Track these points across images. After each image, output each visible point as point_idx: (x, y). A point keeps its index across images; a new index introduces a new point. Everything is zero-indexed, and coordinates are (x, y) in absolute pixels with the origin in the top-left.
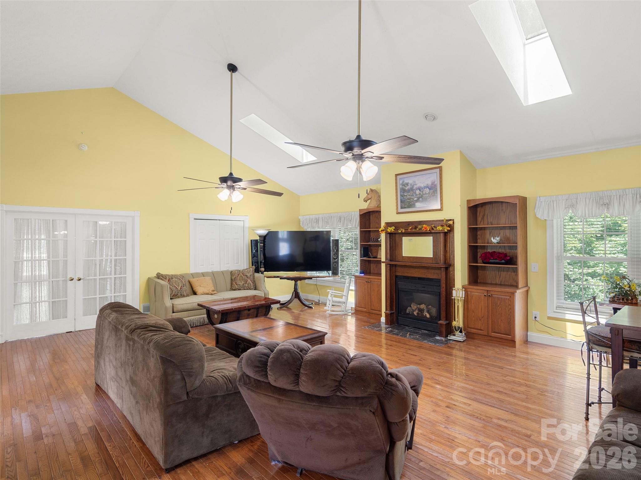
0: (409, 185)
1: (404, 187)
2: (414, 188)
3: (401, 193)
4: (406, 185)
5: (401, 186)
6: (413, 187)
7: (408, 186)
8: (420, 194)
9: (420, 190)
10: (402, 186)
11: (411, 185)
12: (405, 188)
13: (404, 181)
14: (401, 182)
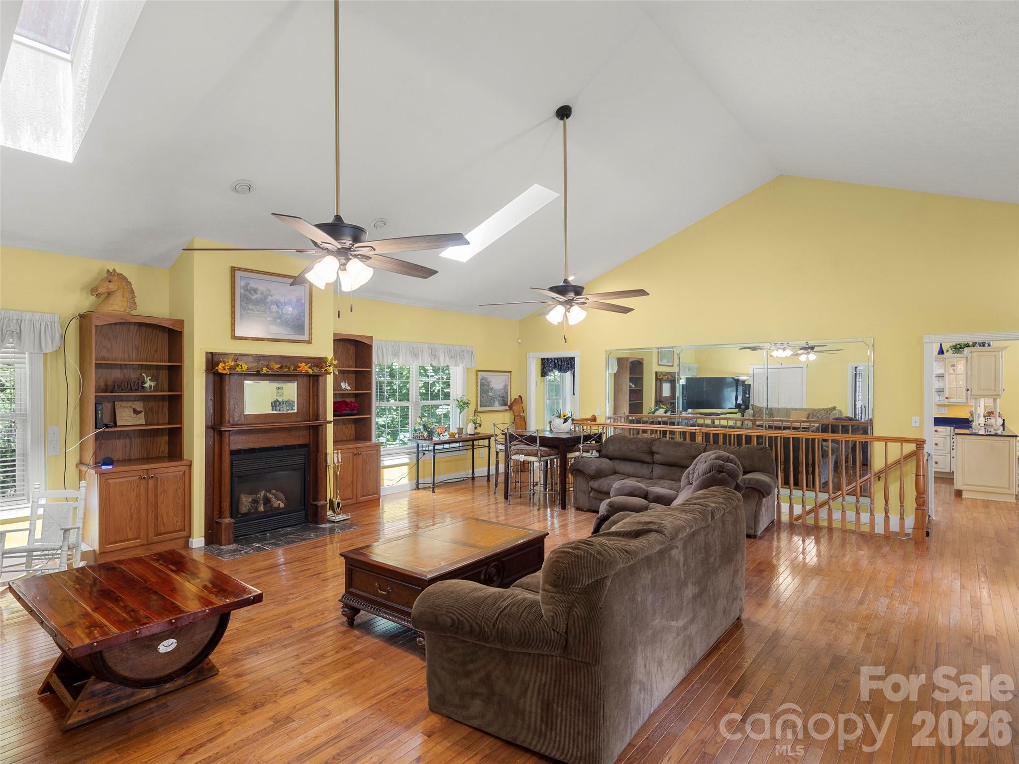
0: (258, 292)
1: (248, 293)
2: (268, 300)
3: (243, 303)
4: (252, 292)
5: (242, 291)
6: (266, 297)
7: (256, 293)
8: (277, 312)
9: (278, 306)
10: (245, 290)
11: (262, 293)
12: (250, 296)
13: (248, 284)
14: (243, 283)
